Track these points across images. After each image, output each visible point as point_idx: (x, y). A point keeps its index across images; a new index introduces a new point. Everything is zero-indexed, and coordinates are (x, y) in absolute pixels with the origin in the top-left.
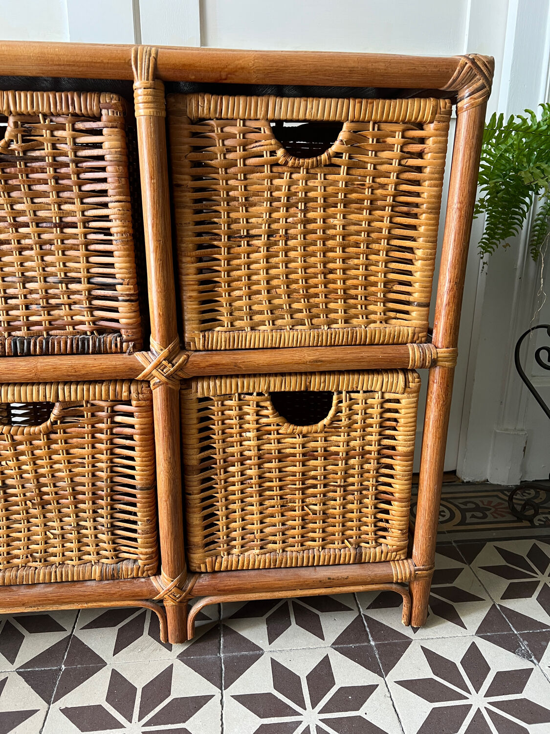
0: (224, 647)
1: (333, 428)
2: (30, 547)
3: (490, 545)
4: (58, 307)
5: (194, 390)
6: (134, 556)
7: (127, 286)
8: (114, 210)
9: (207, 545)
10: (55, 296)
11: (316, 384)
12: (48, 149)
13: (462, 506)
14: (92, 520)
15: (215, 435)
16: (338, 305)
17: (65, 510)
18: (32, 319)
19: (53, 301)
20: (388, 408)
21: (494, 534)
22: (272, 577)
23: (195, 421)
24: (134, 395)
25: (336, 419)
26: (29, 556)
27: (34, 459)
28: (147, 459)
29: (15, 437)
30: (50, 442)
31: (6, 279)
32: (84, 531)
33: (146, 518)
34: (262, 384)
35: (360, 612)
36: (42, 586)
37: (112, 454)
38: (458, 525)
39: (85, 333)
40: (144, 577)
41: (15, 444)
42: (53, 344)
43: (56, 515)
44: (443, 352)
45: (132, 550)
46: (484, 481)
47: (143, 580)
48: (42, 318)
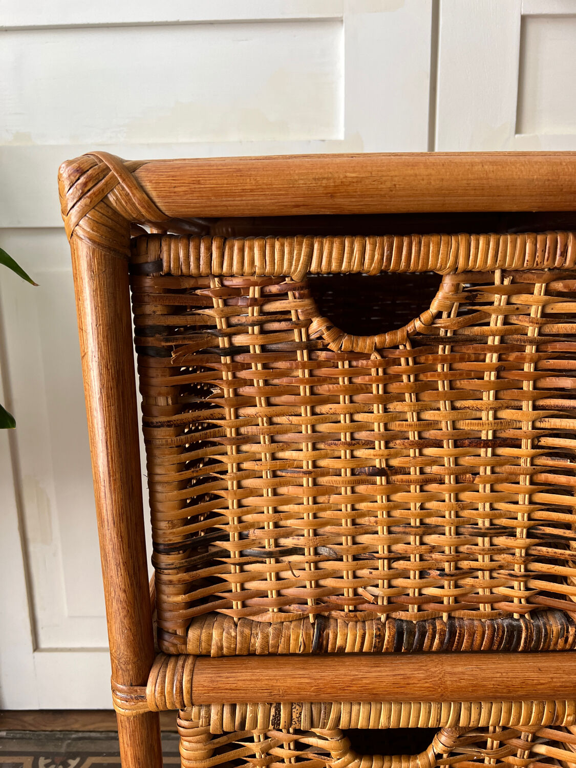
4: (471, 572)
10: (470, 557)
18: (426, 591)
19: (465, 564)
31: (394, 529)
39: (510, 615)
42: (461, 635)
48: (447, 592)
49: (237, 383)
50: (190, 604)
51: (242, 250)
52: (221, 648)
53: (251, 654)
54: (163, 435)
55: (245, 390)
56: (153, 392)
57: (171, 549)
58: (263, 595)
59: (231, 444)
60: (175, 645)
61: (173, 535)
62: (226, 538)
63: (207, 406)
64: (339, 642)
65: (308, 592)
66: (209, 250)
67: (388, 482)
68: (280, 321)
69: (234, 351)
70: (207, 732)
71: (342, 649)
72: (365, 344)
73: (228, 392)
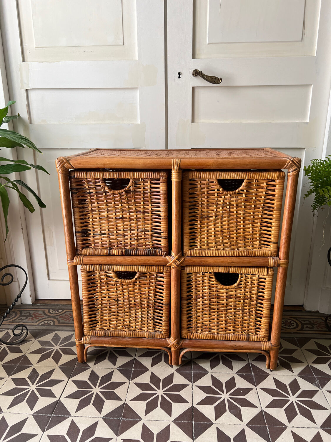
0: (193, 369)
1: (239, 287)
2: (124, 323)
3: (312, 341)
4: (141, 239)
5: (186, 270)
6: (161, 330)
7: (165, 233)
8: (162, 209)
9: (188, 328)
10: (140, 236)
11: (232, 270)
12: (142, 189)
13: (303, 322)
14: (146, 315)
15: (193, 287)
16: (242, 242)
17: (137, 310)
18: (132, 243)
19: (139, 237)
20: (261, 281)
21: (315, 336)
22: (213, 343)
23: (186, 281)
24: (165, 271)
25: (240, 284)
26: (123, 326)
27: (129, 291)
28: (168, 294)
29: (123, 283)
30: (134, 285)
31: (124, 230)
32: (143, 319)
33: (166, 316)
34: (211, 270)
35: (249, 362)
36: (127, 338)
37: (155, 291)
38: (300, 330)
39: (149, 248)
40: (164, 338)
41: (123, 285)
42: (139, 252)
43: (134, 312)
44: (282, 261)
45: (160, 327)
46: (317, 311)
47: (164, 339)
48: (135, 243)
49: (91, 199)
50: (83, 244)
51: (90, 174)
52: (89, 253)
53: (96, 255)
54: (76, 209)
55: (93, 201)
56: (74, 201)
57: (79, 232)
58: (98, 243)
59: (91, 212)
60: (80, 252)
61: (79, 229)
62: (90, 231)
63: (85, 204)
64: (114, 253)
65: (107, 242)
66: (84, 174)
67: (123, 220)
68: (99, 187)
69: (90, 193)
70: (86, 271)
71: (114, 254)
72: (116, 192)
73: (89, 201)
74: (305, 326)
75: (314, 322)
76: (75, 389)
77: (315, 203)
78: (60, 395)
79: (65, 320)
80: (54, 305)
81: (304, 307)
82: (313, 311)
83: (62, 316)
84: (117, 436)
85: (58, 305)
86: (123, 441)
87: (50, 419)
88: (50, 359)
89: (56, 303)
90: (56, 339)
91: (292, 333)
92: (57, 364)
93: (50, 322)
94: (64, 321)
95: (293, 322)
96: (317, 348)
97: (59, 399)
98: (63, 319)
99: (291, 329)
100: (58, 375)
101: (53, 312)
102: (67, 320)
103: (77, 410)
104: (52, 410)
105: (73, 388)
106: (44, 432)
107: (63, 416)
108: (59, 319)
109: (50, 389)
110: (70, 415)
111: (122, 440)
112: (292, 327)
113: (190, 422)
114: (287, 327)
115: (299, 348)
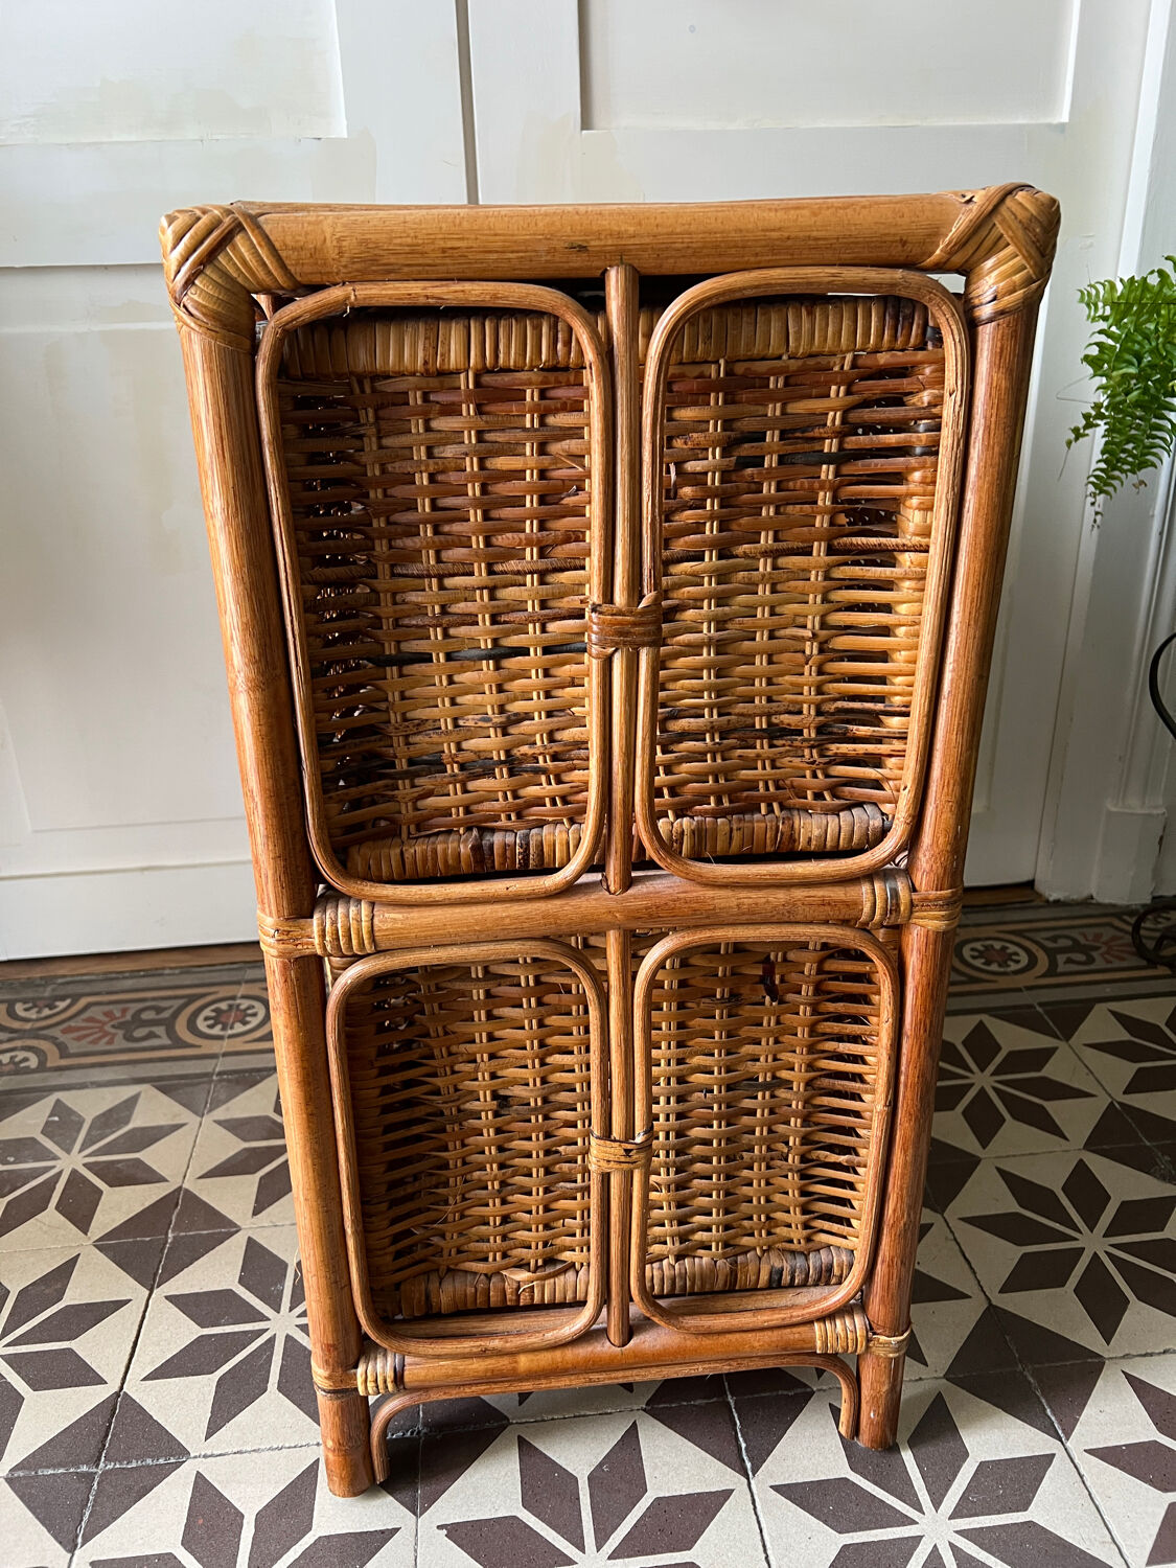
3: (1099, 1008)
13: (1050, 945)
21: (1108, 990)
38: (1044, 976)
46: (1087, 899)
74: (1061, 958)
75: (1090, 938)
76: (187, 1331)
77: (1103, 465)
78: (123, 1370)
79: (91, 1038)
80: (30, 984)
81: (1039, 887)
82: (1075, 897)
83: (72, 1023)
84: (415, 1513)
85: (48, 980)
86: (445, 1532)
87: (95, 1486)
88: (51, 1215)
89: (37, 973)
90: (63, 1126)
91: (1019, 990)
92: (86, 1234)
93: (21, 1055)
94: (84, 1046)
95: (1012, 948)
96: (1125, 1036)
97: (121, 1388)
98: (78, 1039)
99: (1016, 973)
100: (97, 1279)
101: (33, 1014)
102: (100, 1038)
103: (213, 1428)
104: (94, 1442)
105: (177, 1332)
106: (76, 1552)
107: (149, 1461)
108: (62, 1038)
109: (70, 1351)
110: (182, 1453)
111: (438, 1527)
112: (1014, 967)
113: (715, 1399)
114: (994, 967)
115: (1061, 1045)
